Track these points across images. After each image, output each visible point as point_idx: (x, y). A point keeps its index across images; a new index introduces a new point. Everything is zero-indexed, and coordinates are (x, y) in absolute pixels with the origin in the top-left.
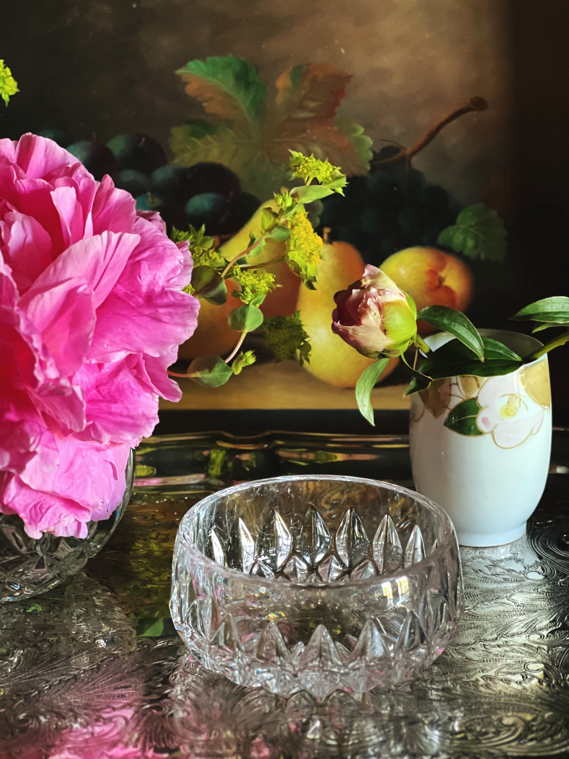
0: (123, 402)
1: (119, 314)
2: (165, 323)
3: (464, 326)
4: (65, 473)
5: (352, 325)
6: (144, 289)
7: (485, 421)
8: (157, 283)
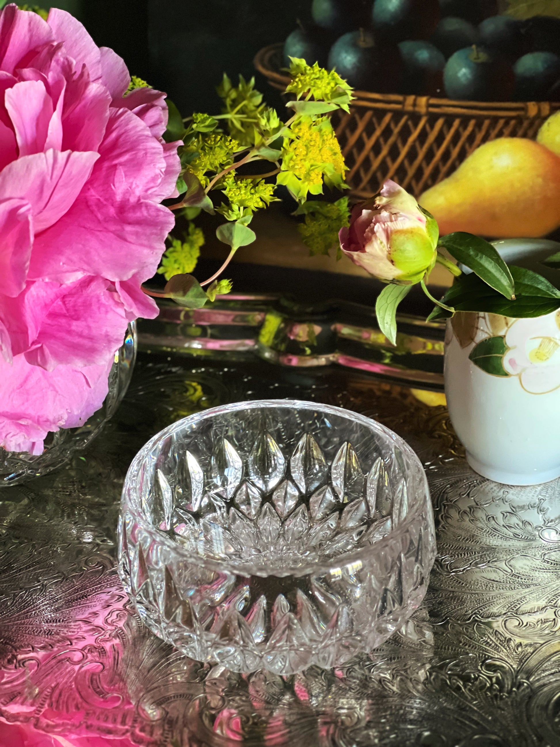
0: (86, 320)
1: (84, 227)
2: (130, 242)
3: (492, 259)
4: (18, 388)
5: (356, 251)
6: (118, 198)
7: (512, 362)
8: (134, 193)
